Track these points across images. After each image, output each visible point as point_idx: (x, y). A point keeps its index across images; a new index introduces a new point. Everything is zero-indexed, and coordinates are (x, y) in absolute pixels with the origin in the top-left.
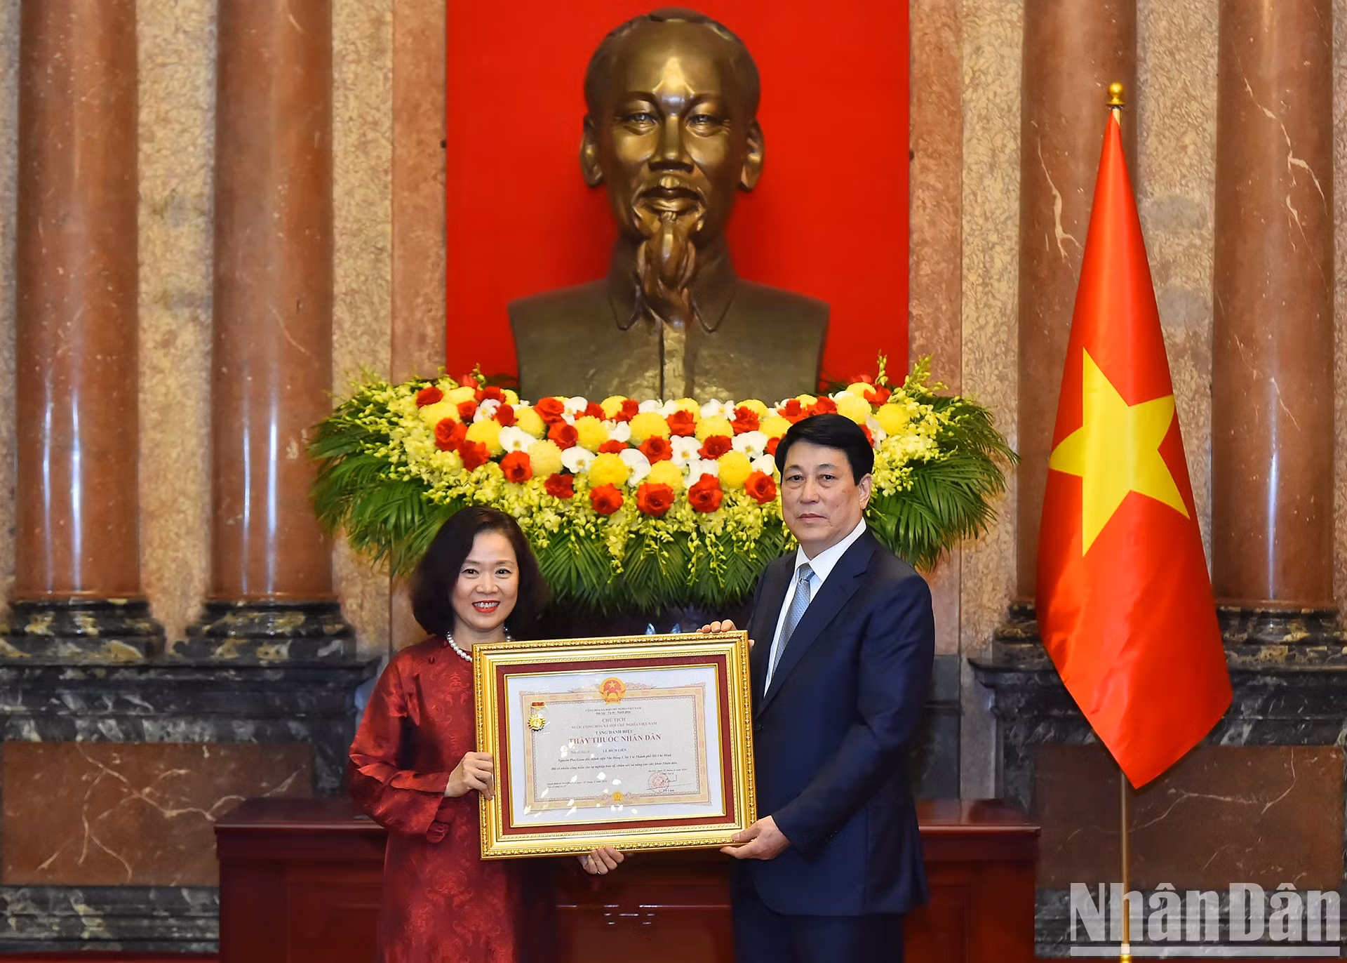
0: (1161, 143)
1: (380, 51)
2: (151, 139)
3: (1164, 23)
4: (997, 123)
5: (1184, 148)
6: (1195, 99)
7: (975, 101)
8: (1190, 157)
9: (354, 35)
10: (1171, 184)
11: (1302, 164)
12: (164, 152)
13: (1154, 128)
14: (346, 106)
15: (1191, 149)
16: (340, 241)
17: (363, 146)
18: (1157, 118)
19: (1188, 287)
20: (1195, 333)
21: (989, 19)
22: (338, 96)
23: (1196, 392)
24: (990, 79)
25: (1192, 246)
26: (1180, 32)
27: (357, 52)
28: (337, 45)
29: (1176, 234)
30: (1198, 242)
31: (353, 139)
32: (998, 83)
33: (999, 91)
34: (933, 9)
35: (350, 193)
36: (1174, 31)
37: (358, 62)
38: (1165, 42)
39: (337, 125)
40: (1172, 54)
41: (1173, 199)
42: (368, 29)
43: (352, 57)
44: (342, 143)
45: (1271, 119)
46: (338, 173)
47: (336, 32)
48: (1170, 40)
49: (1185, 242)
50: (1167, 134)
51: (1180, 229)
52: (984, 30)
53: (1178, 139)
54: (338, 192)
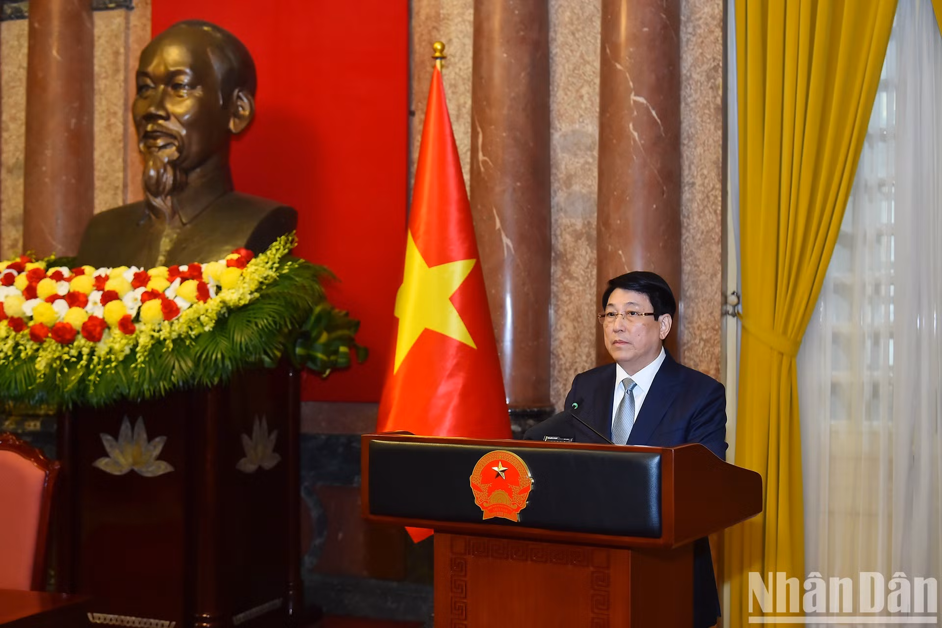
0: (566, 94)
1: (117, 71)
2: (7, 130)
3: (568, 14)
4: (461, 88)
5: (581, 97)
6: (588, 63)
7: (449, 76)
8: (585, 103)
9: (105, 62)
10: (573, 122)
11: (641, 100)
12: (14, 137)
13: (562, 85)
14: (100, 104)
15: (586, 98)
16: (97, 183)
17: (109, 127)
18: (563, 78)
19: (584, 191)
20: (589, 223)
21: (456, 21)
22: (97, 98)
23: (590, 263)
24: (457, 60)
25: (587, 163)
26: (578, 19)
27: (106, 72)
28: (96, 68)
29: (576, 155)
30: (590, 160)
31: (104, 123)
32: (461, 62)
33: (462, 67)
34: (427, 19)
35: (102, 155)
36: (575, 18)
37: (106, 78)
38: (568, 26)
39: (97, 116)
40: (573, 34)
41: (574, 132)
42: (111, 58)
43: (104, 75)
44: (99, 126)
45: (620, 70)
46: (97, 144)
47: (96, 61)
48: (572, 24)
49: (582, 161)
50: (570, 88)
51: (579, 152)
52: (453, 28)
53: (577, 91)
54: (97, 154)
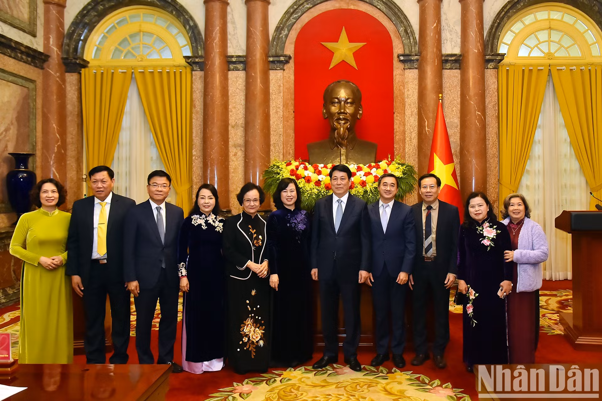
0: (448, 110)
1: (280, 92)
2: (232, 112)
3: (448, 84)
4: (413, 106)
5: (453, 111)
6: (455, 100)
7: (408, 101)
8: (454, 113)
9: (274, 89)
10: (450, 119)
11: (479, 113)
12: (234, 114)
13: (446, 106)
14: (273, 104)
15: (455, 111)
16: (272, 133)
17: (277, 112)
18: (447, 105)
19: (454, 141)
20: (456, 150)
21: (411, 84)
22: (271, 101)
23: (456, 163)
24: (411, 96)
25: (455, 132)
26: (452, 86)
27: (275, 92)
28: (271, 91)
29: (452, 129)
30: (456, 131)
31: (274, 111)
32: (413, 97)
33: (413, 99)
34: (398, 82)
35: (274, 123)
36: (451, 85)
37: (275, 95)
38: (449, 88)
39: (271, 108)
40: (450, 91)
41: (451, 122)
42: (277, 88)
43: (274, 93)
44: (272, 112)
45: (472, 104)
46: (271, 118)
47: (271, 88)
48: (450, 87)
49: (453, 131)
50: (449, 108)
51: (452, 128)
52: (410, 86)
53: (452, 109)
54: (271, 122)
